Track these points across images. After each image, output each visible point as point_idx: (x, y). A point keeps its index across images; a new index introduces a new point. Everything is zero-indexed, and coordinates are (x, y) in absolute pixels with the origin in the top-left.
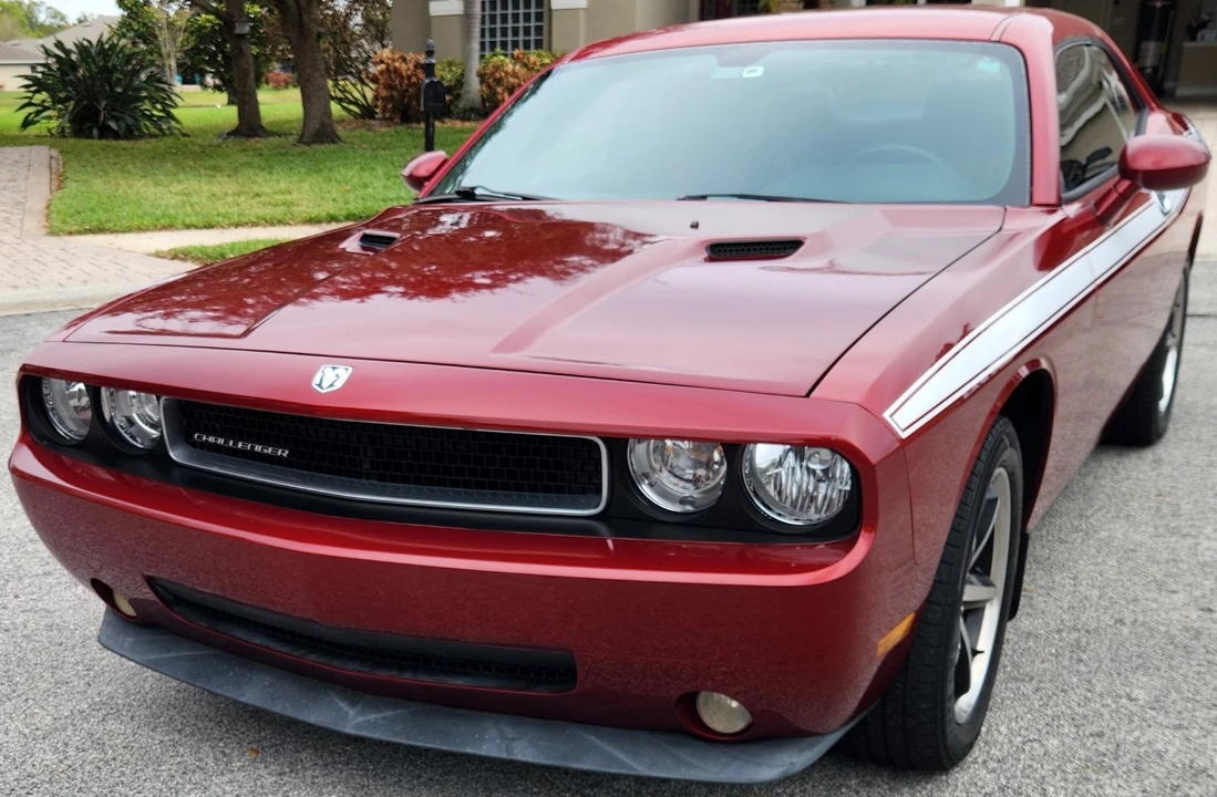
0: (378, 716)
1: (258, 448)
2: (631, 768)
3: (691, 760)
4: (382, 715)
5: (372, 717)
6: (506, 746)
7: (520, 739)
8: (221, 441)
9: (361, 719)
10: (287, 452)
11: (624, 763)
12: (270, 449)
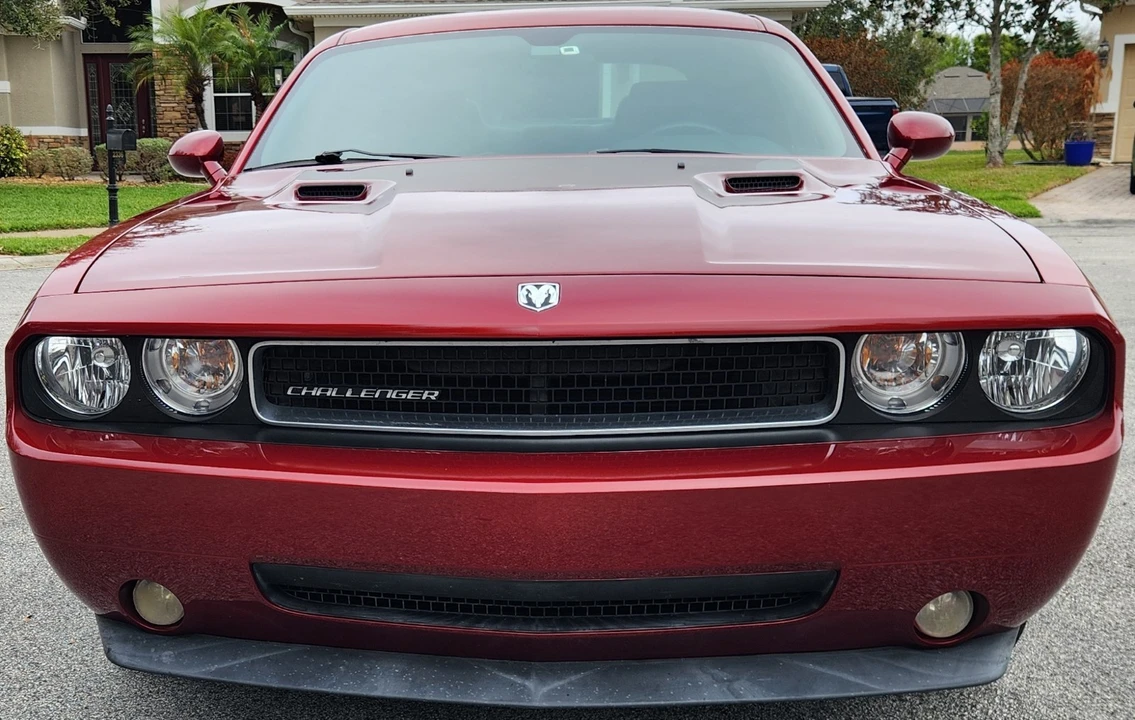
0: (561, 683)
1: (392, 394)
2: (869, 689)
3: (921, 670)
4: (567, 680)
5: (557, 684)
6: (729, 689)
7: (738, 679)
8: (332, 393)
9: (545, 689)
10: (437, 393)
11: (858, 684)
12: (411, 393)
